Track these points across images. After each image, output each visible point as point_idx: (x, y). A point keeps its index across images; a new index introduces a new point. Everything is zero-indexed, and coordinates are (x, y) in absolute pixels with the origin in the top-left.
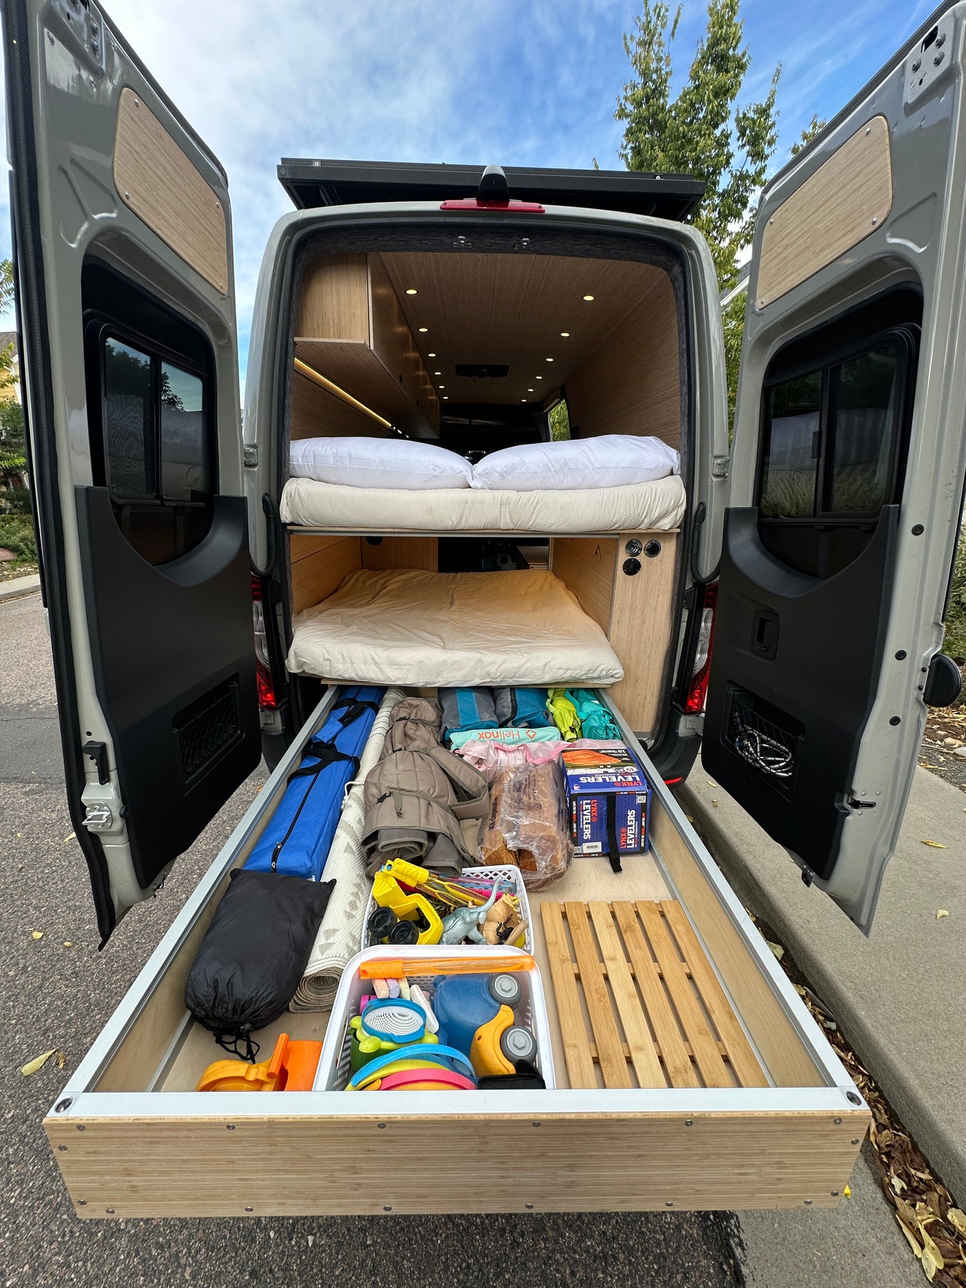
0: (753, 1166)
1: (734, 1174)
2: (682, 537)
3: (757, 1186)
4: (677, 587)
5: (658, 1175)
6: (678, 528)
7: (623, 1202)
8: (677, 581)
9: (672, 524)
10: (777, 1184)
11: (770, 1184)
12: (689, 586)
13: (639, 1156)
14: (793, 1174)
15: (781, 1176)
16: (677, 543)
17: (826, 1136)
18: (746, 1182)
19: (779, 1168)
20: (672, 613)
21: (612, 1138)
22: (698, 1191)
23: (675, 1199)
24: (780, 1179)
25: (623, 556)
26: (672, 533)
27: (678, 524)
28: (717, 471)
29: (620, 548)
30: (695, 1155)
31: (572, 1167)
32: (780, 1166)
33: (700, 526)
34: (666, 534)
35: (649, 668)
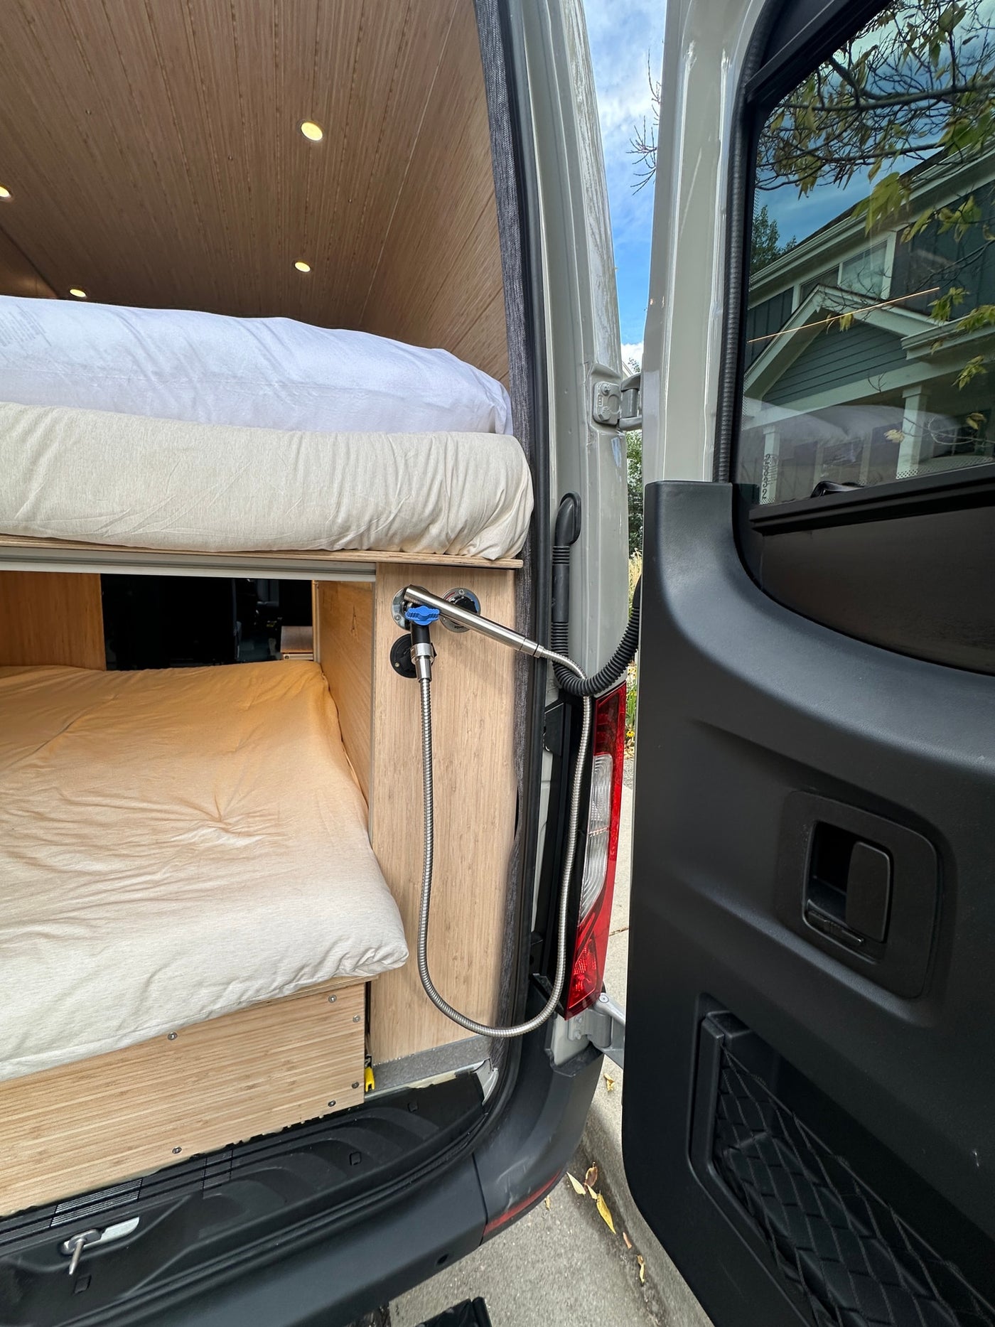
0: (258, 1074)
1: (241, 1090)
2: (528, 579)
3: (271, 1098)
4: (523, 703)
5: (152, 1114)
6: (518, 557)
7: (118, 1163)
8: (524, 688)
9: (506, 546)
10: (291, 1090)
11: (283, 1092)
12: (551, 698)
13: (122, 1093)
14: (306, 1072)
15: (294, 1079)
16: (516, 597)
17: (325, 1019)
18: (259, 1096)
19: (289, 1070)
20: (516, 765)
21: (82, 1078)
22: (207, 1122)
23: (183, 1141)
24: (294, 1082)
25: (388, 630)
26: (504, 570)
27: (516, 549)
28: (602, 408)
29: (380, 609)
30: (191, 1076)
31: (36, 1132)
32: (290, 1066)
33: (567, 554)
34: (491, 572)
35: (473, 895)
